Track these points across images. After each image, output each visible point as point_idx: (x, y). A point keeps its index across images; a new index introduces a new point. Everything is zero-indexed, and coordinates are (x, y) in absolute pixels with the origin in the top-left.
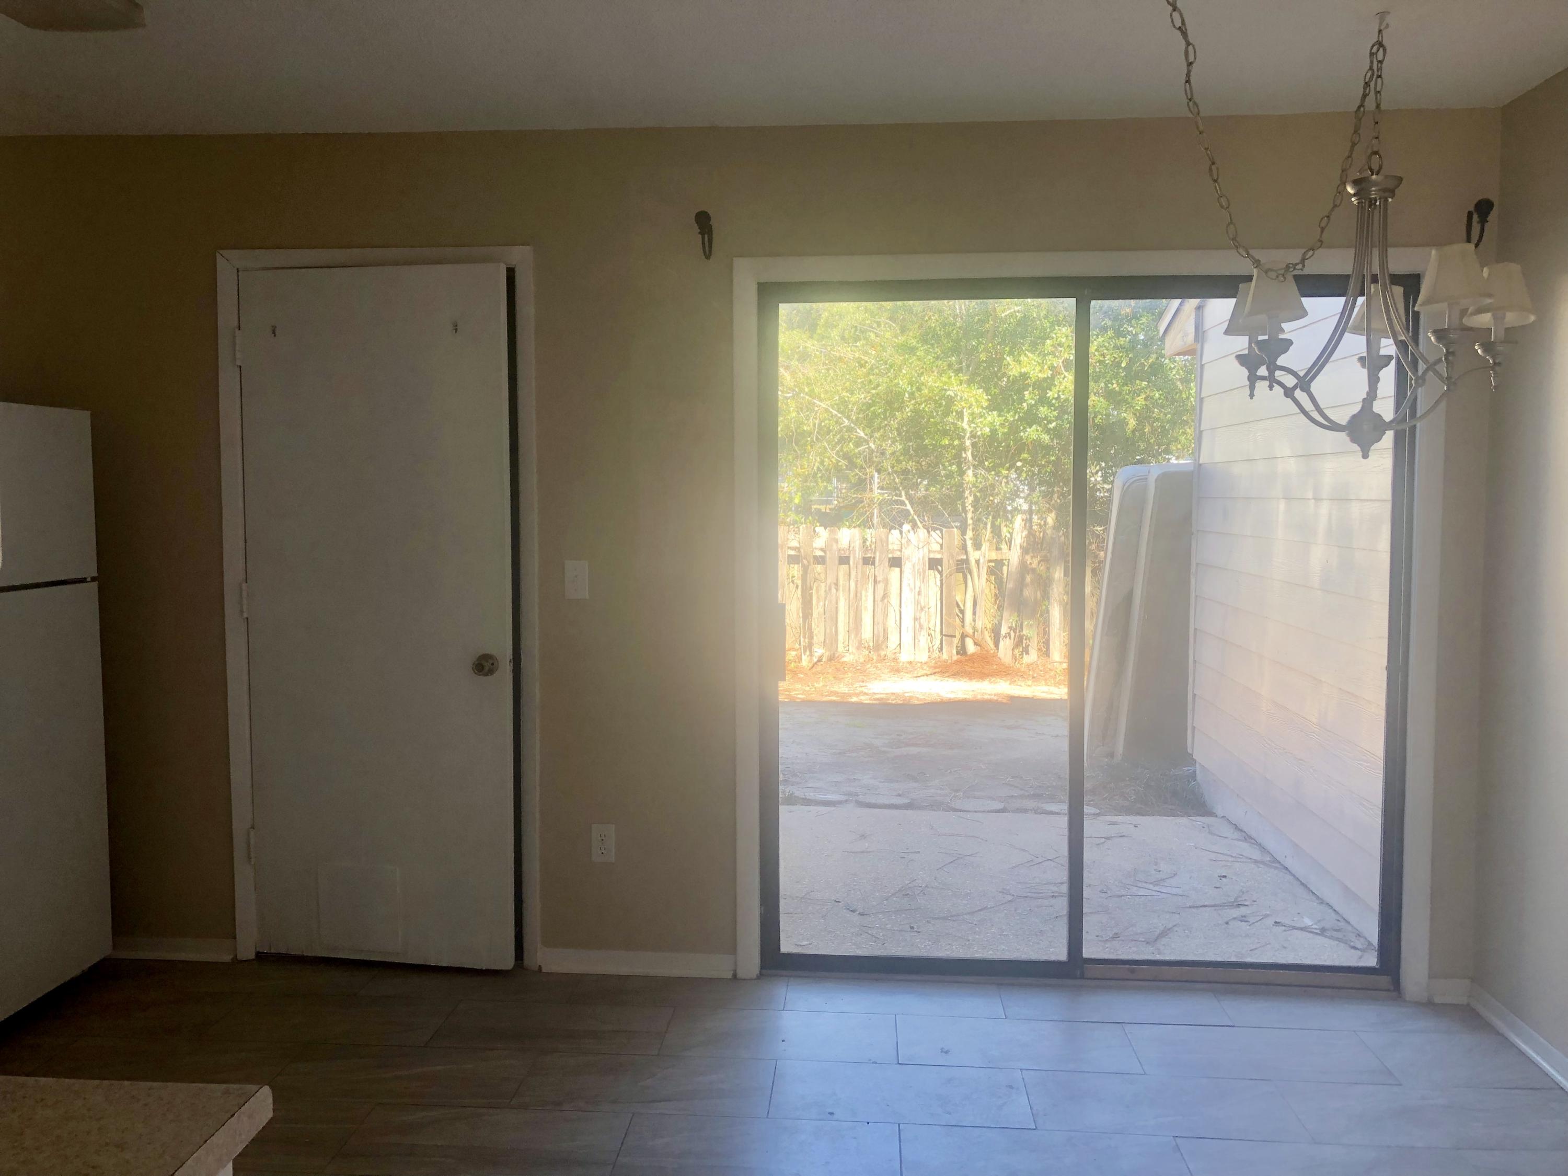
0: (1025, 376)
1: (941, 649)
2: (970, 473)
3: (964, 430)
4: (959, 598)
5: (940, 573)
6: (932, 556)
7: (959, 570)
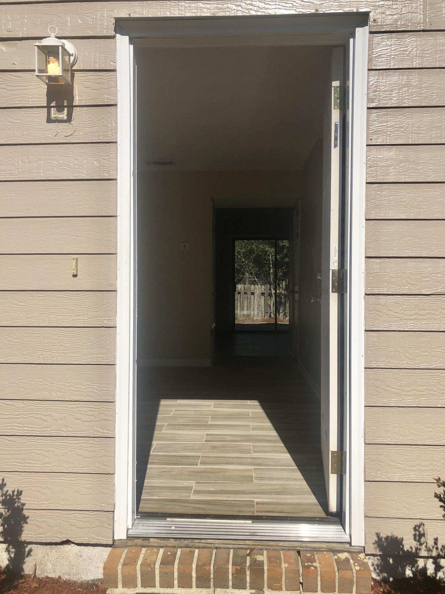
0: (285, 245)
1: (265, 317)
2: (272, 270)
3: (270, 259)
4: (269, 303)
5: (264, 297)
6: (262, 292)
7: (269, 296)
